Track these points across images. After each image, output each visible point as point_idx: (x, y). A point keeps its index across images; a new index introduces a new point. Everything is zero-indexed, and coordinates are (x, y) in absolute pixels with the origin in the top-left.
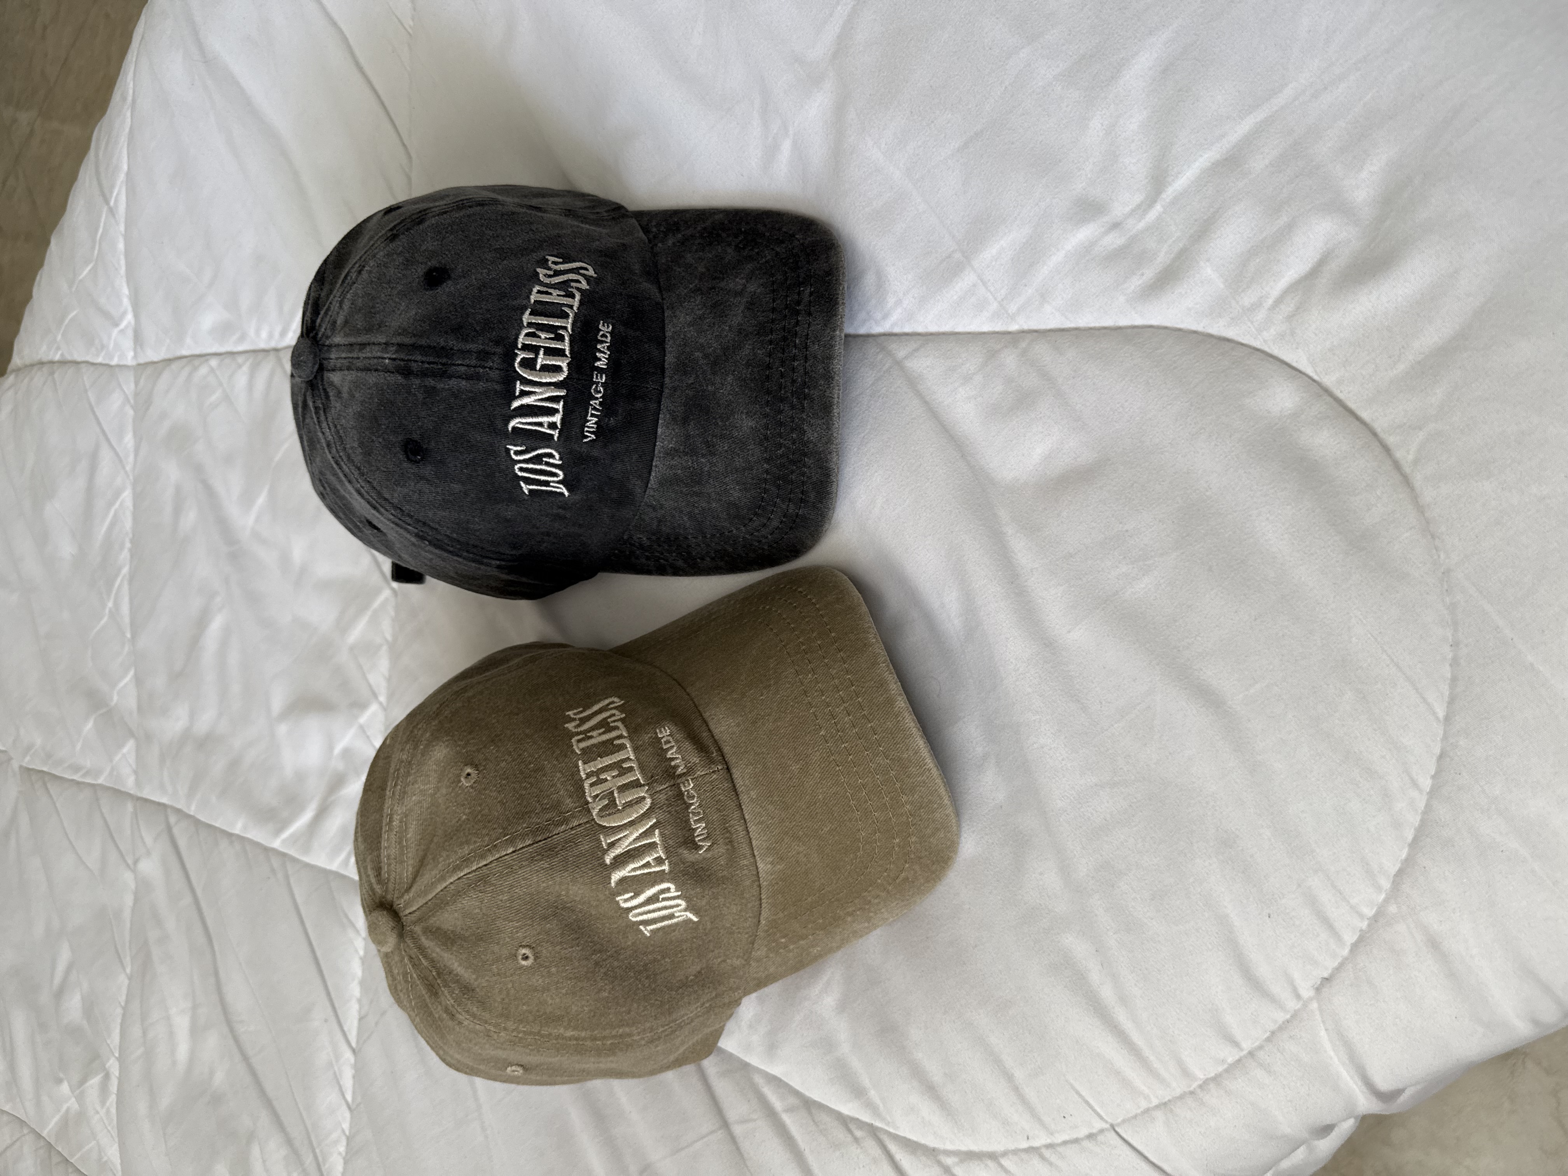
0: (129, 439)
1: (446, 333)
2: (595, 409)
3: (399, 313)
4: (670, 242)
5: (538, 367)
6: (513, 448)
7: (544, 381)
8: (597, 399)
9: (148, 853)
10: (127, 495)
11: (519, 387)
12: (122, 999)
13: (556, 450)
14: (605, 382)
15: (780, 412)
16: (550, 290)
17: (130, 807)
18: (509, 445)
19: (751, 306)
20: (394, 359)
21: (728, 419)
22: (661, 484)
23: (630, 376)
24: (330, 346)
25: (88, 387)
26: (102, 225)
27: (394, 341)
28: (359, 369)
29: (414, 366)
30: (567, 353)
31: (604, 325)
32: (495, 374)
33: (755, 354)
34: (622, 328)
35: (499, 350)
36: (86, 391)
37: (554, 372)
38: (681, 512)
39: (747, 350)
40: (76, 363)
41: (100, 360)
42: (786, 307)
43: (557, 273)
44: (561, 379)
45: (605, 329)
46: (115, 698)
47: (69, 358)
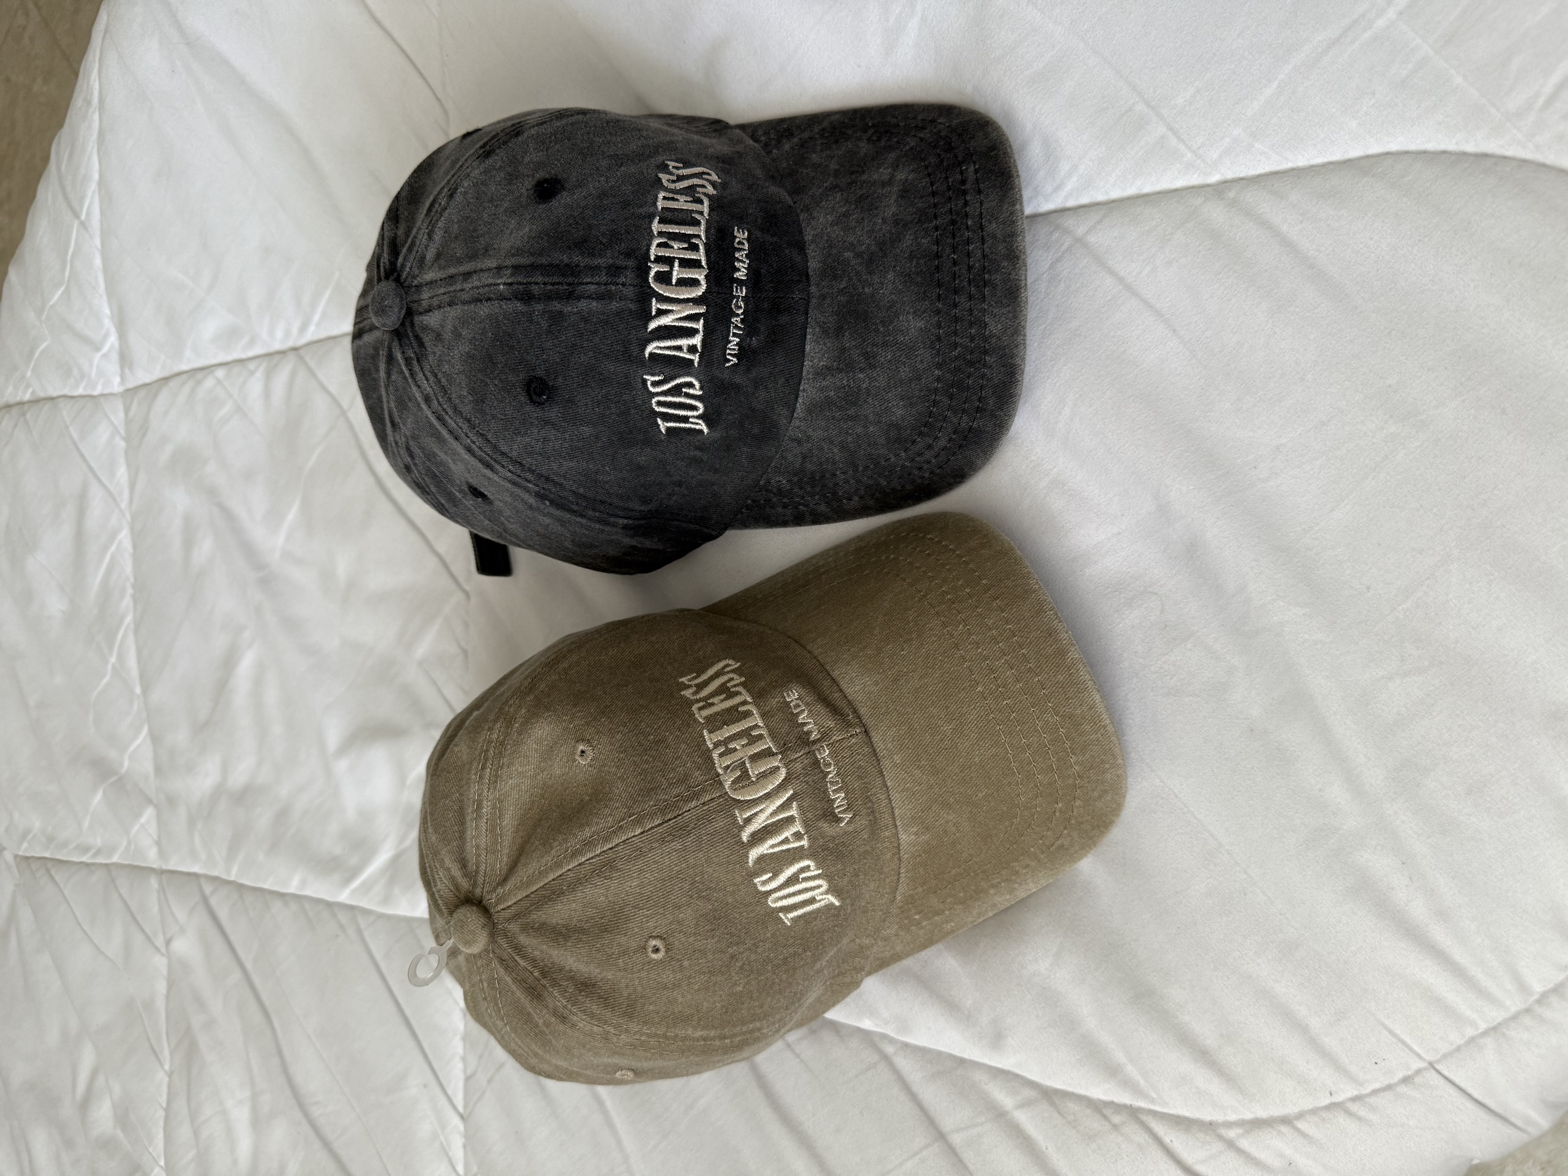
0: (122, 472)
1: (570, 248)
2: (736, 327)
3: (509, 232)
4: (787, 147)
5: (674, 281)
6: (650, 379)
7: (682, 297)
8: (738, 315)
9: (182, 931)
10: (124, 535)
11: (655, 305)
12: (163, 1100)
13: (697, 378)
14: (746, 296)
15: (955, 305)
16: (676, 196)
17: (154, 882)
18: (646, 374)
19: (905, 193)
20: (511, 284)
21: (891, 322)
22: (809, 411)
23: (772, 287)
24: (419, 287)
25: (68, 423)
26: (73, 242)
27: (508, 263)
28: (464, 303)
29: (535, 289)
30: (704, 263)
31: (738, 231)
32: (629, 292)
33: (918, 244)
34: (758, 234)
35: (631, 263)
36: (67, 427)
37: (691, 286)
38: (832, 442)
39: (908, 240)
40: (52, 399)
41: (80, 391)
42: (949, 189)
43: (680, 178)
44: (700, 294)
45: (741, 235)
46: (126, 763)
47: (42, 394)
